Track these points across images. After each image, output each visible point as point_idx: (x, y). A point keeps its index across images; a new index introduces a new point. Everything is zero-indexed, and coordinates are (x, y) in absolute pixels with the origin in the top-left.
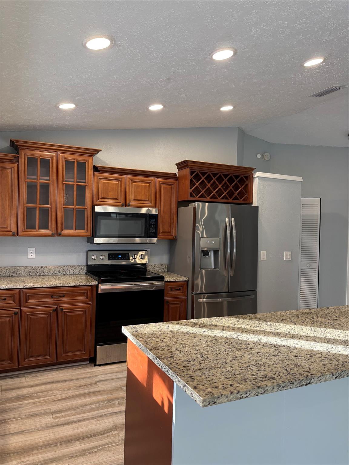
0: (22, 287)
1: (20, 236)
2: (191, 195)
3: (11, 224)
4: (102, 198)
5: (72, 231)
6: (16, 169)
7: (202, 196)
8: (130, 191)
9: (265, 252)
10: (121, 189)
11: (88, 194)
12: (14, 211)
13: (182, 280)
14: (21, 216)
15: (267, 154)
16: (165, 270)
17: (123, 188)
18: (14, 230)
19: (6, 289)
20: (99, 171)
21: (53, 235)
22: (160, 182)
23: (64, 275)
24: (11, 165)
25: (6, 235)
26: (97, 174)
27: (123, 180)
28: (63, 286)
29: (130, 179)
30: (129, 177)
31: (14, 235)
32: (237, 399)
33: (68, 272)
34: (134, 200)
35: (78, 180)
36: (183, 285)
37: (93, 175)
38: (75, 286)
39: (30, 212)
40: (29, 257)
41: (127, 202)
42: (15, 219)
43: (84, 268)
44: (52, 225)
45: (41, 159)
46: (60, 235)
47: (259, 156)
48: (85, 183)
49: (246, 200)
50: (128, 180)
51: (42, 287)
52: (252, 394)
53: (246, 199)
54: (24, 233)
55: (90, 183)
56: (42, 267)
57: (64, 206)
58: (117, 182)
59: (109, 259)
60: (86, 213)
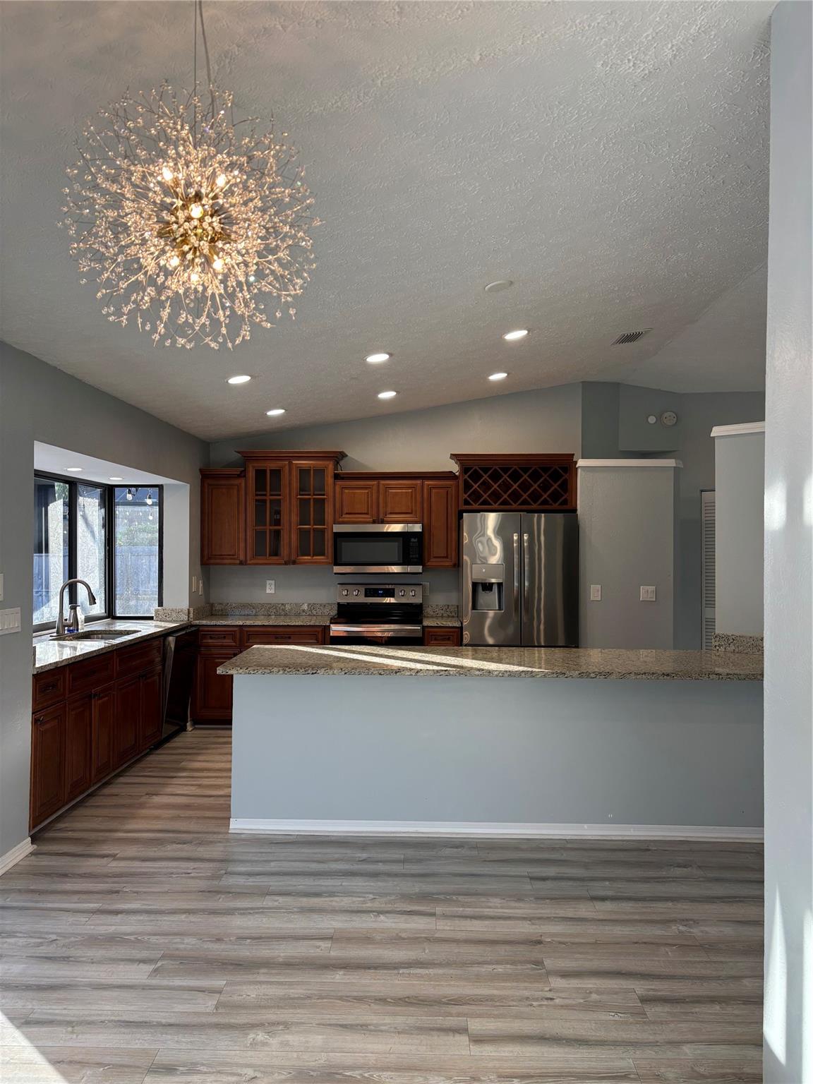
0: (241, 623)
1: (249, 564)
2: (466, 502)
3: (239, 550)
4: (347, 514)
5: (309, 558)
6: (243, 485)
7: (485, 503)
8: (386, 503)
9: (599, 587)
10: (372, 500)
11: (329, 510)
12: (242, 535)
13: (450, 625)
14: (249, 541)
15: (666, 415)
16: (453, 614)
17: (374, 496)
18: (242, 558)
19: (225, 625)
20: (343, 478)
21: (286, 563)
22: (429, 485)
23: (309, 615)
24: (236, 482)
25: (234, 564)
26: (339, 483)
27: (375, 488)
28: (288, 625)
29: (384, 485)
30: (382, 482)
31: (241, 563)
32: (246, 673)
33: (314, 612)
34: (391, 513)
35: (316, 493)
36: (454, 632)
37: (335, 484)
38: (301, 626)
39: (260, 536)
40: (268, 591)
41: (381, 516)
42: (242, 545)
43: (336, 608)
44: (284, 551)
45: (270, 470)
46: (294, 563)
47: (652, 420)
48: (324, 495)
49: (567, 504)
50: (381, 486)
51: (264, 625)
52: (259, 672)
53: (565, 502)
54: (252, 561)
55: (331, 494)
56: (282, 604)
57: (299, 527)
58: (367, 491)
59: (366, 596)
60: (326, 534)
